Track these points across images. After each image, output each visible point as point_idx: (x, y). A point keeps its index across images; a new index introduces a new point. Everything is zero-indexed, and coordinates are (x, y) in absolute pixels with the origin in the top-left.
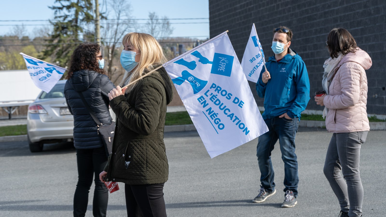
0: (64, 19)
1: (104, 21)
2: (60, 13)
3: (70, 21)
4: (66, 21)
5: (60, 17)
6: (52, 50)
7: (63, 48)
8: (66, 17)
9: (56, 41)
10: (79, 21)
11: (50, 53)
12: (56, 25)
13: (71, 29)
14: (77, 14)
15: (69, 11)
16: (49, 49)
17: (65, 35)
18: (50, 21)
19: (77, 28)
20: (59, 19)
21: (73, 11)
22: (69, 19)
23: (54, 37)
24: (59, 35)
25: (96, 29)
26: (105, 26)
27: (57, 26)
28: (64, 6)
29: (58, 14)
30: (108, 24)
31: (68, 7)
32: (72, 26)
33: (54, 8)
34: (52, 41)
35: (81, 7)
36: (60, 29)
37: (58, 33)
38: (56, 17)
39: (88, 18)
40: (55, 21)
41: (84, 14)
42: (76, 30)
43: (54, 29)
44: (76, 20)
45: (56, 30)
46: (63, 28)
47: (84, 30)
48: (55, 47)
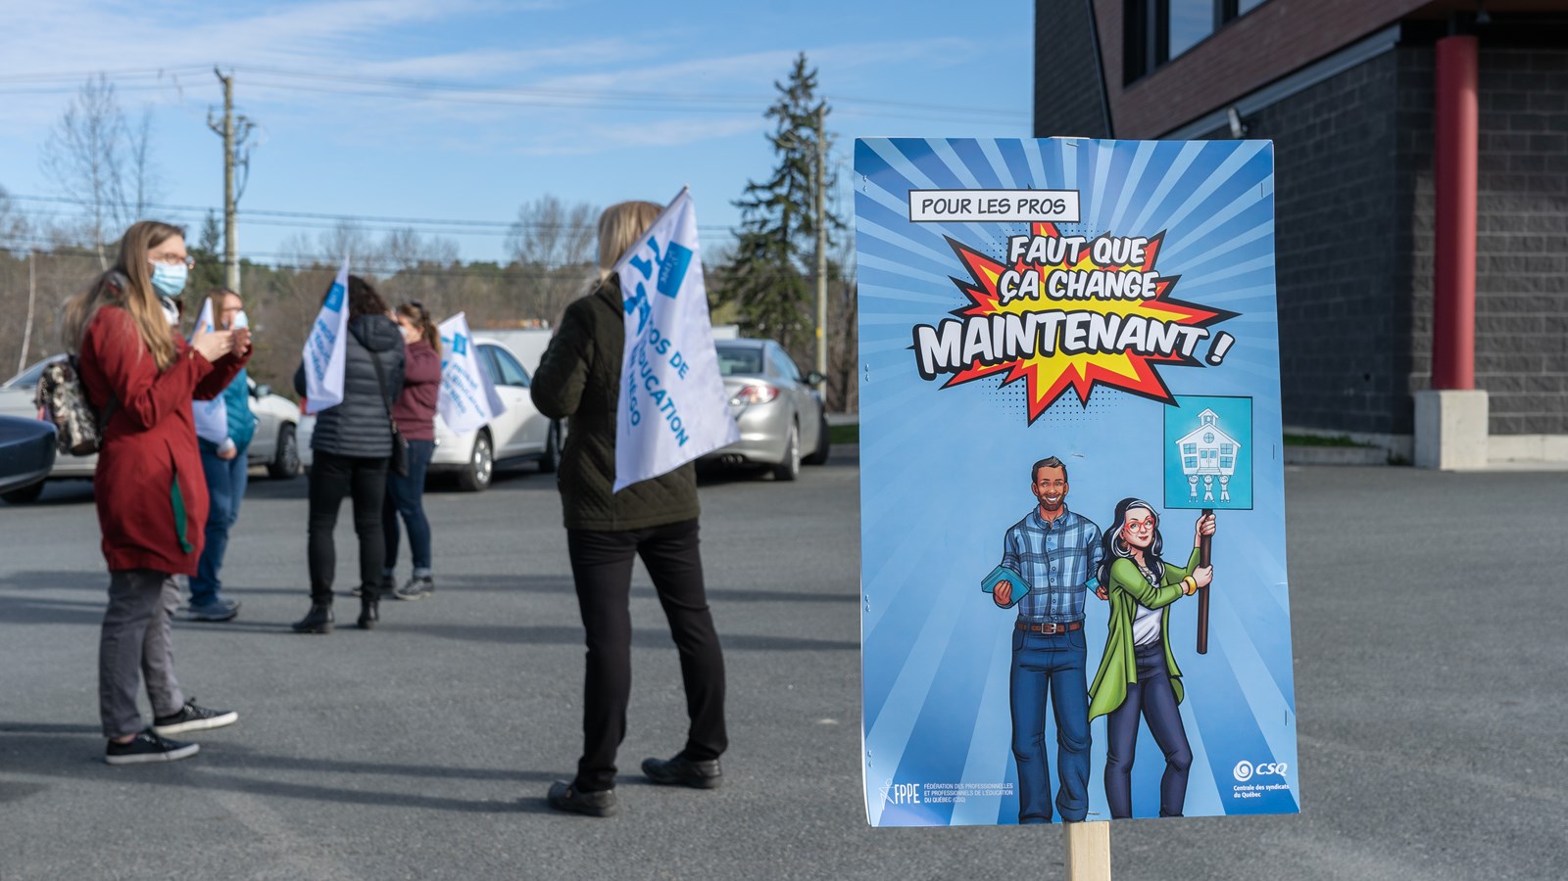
0: (761, 228)
1: (841, 233)
2: (753, 214)
3: (774, 232)
4: (765, 231)
5: (753, 223)
6: (734, 290)
7: (757, 284)
8: (764, 222)
9: (742, 272)
10: (790, 231)
11: (730, 294)
12: (743, 238)
13: (773, 248)
14: (786, 217)
15: (771, 212)
16: (730, 286)
17: (762, 261)
18: (732, 230)
19: (785, 245)
20: (749, 227)
21: (779, 209)
22: (771, 226)
23: (740, 263)
24: (748, 260)
25: (817, 247)
26: (843, 242)
27: (745, 243)
28: (760, 202)
29: (749, 217)
30: (849, 239)
31: (770, 204)
32: (776, 242)
33: (741, 204)
34: (735, 270)
35: (795, 203)
36: (752, 246)
37: (748, 255)
38: (744, 224)
39: (808, 227)
40: (744, 231)
41: (800, 218)
42: (784, 251)
43: (741, 247)
44: (784, 228)
45: (744, 248)
46: (758, 246)
47: (800, 251)
48: (742, 282)
